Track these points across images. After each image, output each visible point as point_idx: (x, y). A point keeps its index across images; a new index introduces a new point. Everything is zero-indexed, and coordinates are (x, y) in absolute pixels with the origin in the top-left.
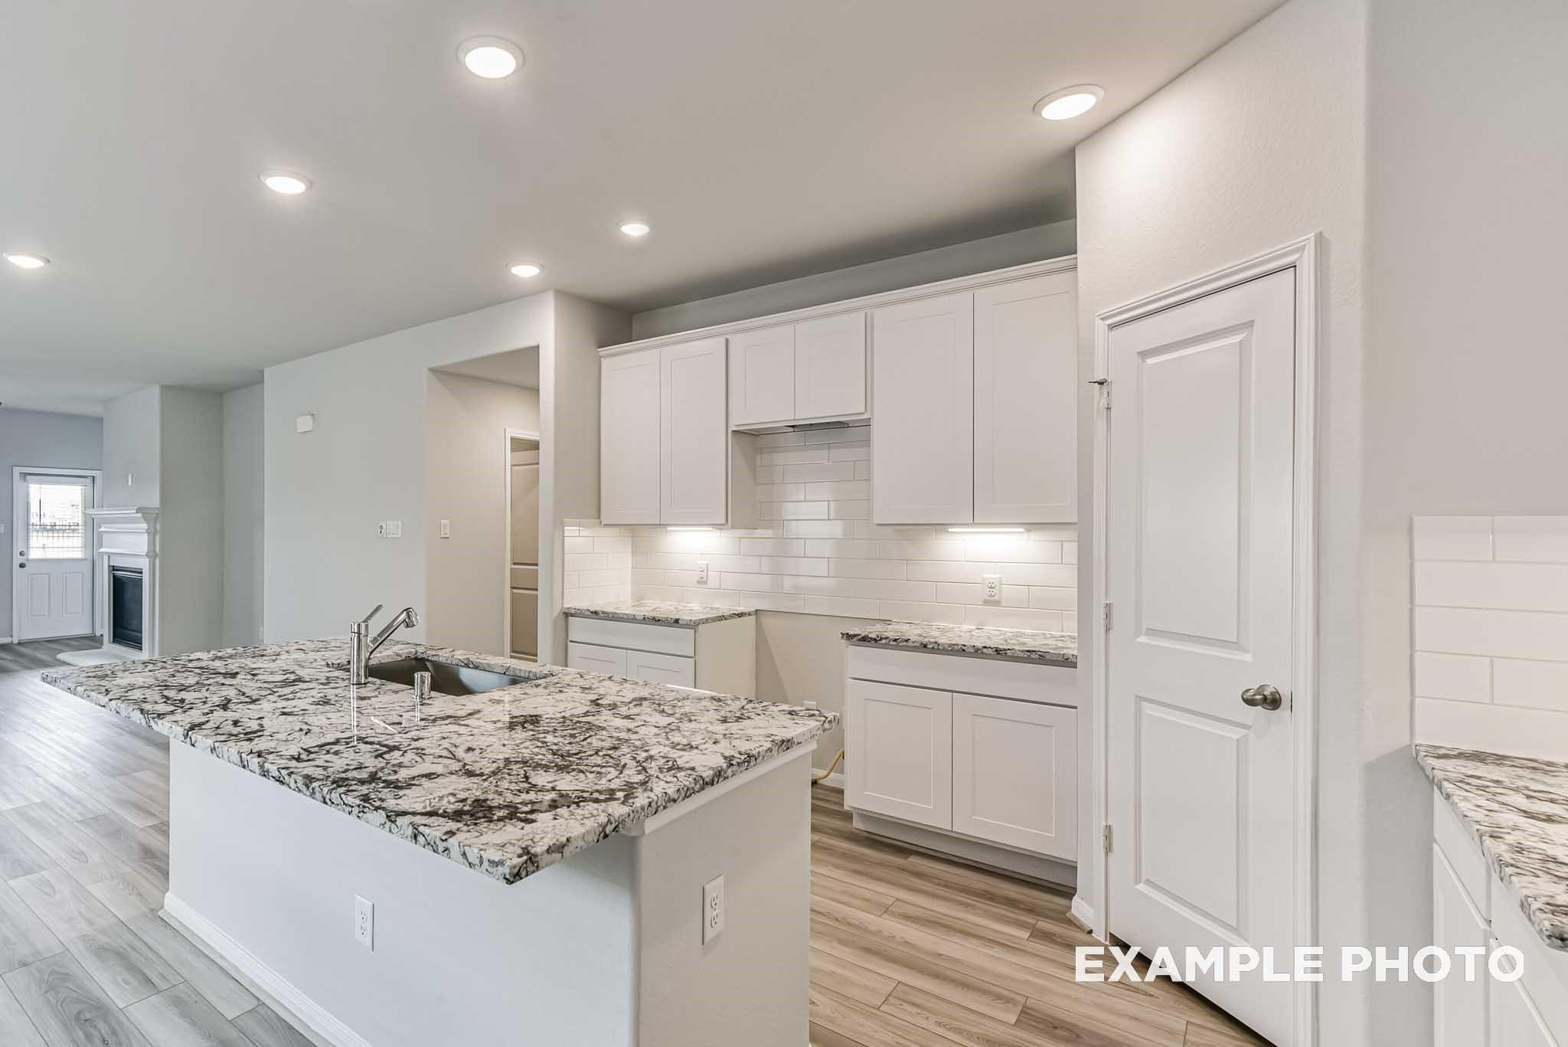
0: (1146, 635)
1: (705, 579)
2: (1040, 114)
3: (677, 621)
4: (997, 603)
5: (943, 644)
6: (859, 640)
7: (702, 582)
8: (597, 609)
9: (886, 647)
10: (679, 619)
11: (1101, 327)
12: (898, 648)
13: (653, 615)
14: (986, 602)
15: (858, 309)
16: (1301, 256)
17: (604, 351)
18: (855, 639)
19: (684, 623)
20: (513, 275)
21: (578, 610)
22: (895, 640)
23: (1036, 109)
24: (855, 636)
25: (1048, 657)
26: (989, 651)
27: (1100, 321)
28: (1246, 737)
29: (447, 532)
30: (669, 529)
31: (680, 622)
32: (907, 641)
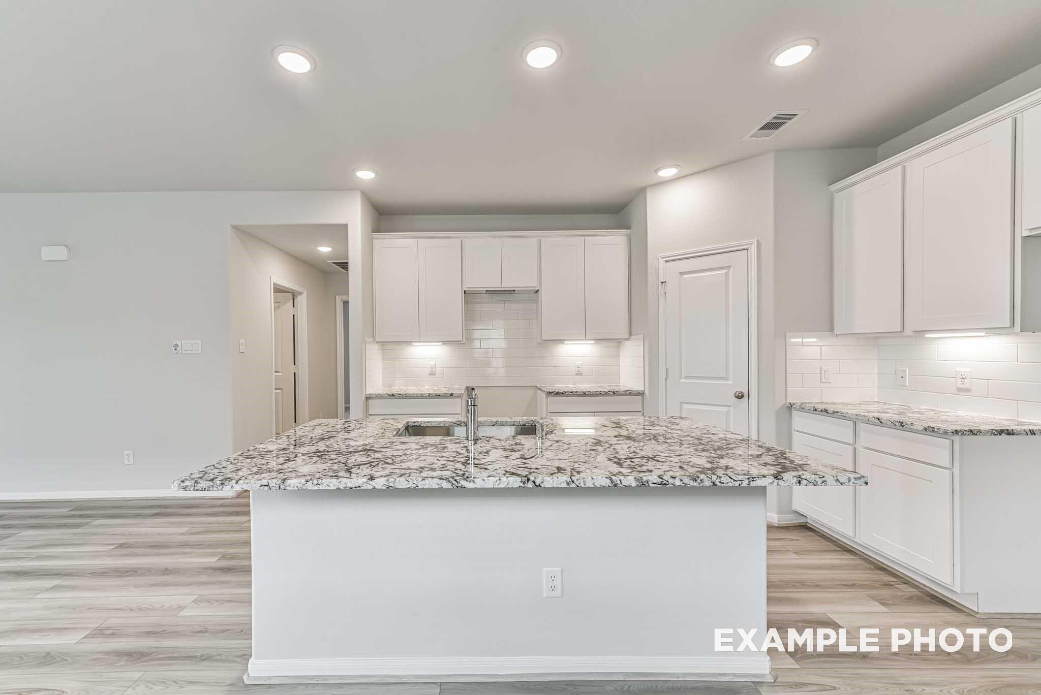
0: (684, 378)
1: (434, 372)
2: (657, 173)
3: (452, 395)
4: (581, 374)
5: (592, 392)
6: (555, 394)
7: (432, 374)
8: (393, 393)
9: (567, 396)
10: (453, 394)
11: (662, 261)
12: (573, 396)
13: (436, 393)
14: (577, 374)
15: (533, 237)
16: (751, 246)
17: (376, 235)
18: (553, 394)
19: (456, 395)
20: (357, 176)
21: (378, 394)
22: (572, 392)
23: (656, 171)
24: (553, 392)
25: (633, 392)
26: (611, 393)
27: (661, 259)
28: (729, 410)
29: (242, 348)
30: (414, 344)
31: (454, 395)
32: (577, 392)
